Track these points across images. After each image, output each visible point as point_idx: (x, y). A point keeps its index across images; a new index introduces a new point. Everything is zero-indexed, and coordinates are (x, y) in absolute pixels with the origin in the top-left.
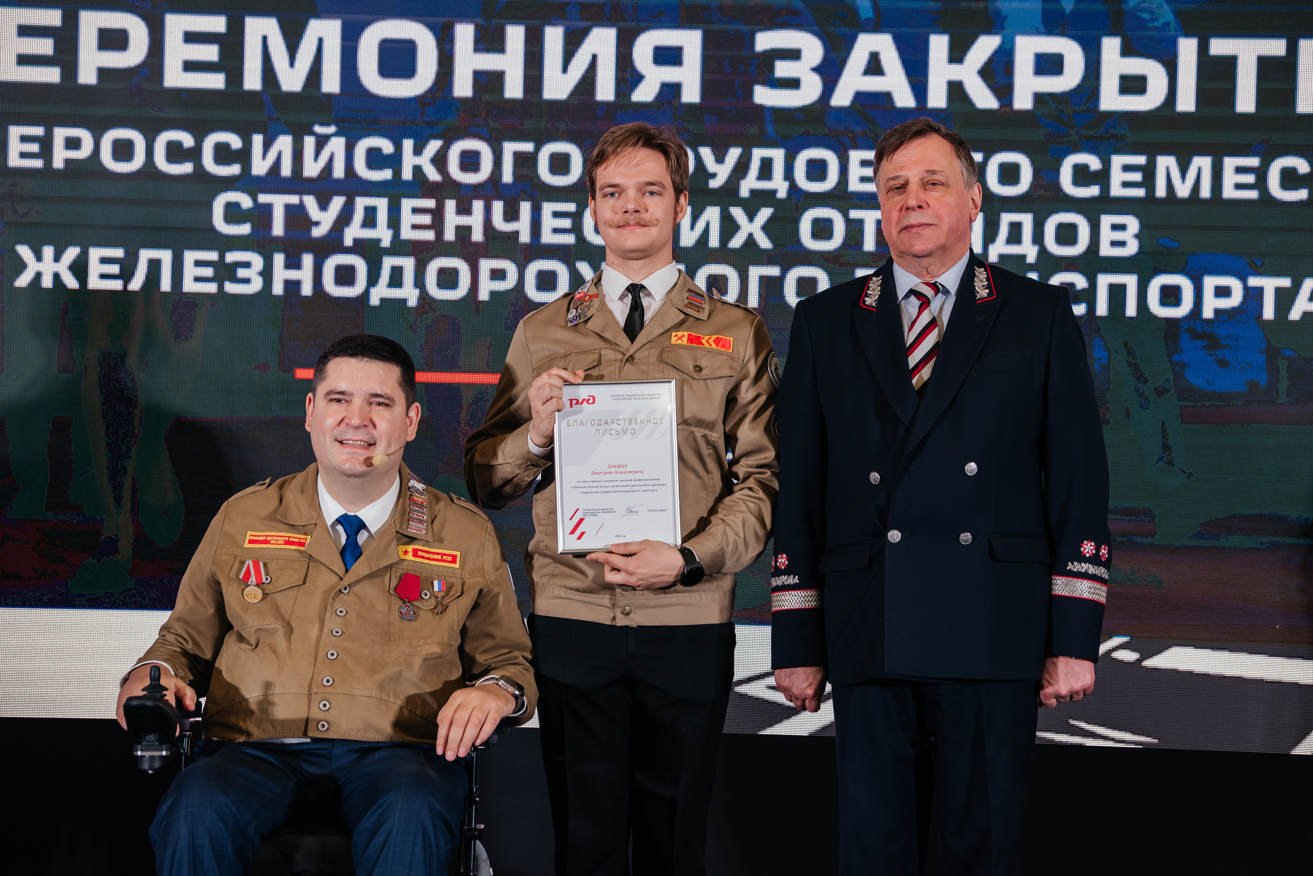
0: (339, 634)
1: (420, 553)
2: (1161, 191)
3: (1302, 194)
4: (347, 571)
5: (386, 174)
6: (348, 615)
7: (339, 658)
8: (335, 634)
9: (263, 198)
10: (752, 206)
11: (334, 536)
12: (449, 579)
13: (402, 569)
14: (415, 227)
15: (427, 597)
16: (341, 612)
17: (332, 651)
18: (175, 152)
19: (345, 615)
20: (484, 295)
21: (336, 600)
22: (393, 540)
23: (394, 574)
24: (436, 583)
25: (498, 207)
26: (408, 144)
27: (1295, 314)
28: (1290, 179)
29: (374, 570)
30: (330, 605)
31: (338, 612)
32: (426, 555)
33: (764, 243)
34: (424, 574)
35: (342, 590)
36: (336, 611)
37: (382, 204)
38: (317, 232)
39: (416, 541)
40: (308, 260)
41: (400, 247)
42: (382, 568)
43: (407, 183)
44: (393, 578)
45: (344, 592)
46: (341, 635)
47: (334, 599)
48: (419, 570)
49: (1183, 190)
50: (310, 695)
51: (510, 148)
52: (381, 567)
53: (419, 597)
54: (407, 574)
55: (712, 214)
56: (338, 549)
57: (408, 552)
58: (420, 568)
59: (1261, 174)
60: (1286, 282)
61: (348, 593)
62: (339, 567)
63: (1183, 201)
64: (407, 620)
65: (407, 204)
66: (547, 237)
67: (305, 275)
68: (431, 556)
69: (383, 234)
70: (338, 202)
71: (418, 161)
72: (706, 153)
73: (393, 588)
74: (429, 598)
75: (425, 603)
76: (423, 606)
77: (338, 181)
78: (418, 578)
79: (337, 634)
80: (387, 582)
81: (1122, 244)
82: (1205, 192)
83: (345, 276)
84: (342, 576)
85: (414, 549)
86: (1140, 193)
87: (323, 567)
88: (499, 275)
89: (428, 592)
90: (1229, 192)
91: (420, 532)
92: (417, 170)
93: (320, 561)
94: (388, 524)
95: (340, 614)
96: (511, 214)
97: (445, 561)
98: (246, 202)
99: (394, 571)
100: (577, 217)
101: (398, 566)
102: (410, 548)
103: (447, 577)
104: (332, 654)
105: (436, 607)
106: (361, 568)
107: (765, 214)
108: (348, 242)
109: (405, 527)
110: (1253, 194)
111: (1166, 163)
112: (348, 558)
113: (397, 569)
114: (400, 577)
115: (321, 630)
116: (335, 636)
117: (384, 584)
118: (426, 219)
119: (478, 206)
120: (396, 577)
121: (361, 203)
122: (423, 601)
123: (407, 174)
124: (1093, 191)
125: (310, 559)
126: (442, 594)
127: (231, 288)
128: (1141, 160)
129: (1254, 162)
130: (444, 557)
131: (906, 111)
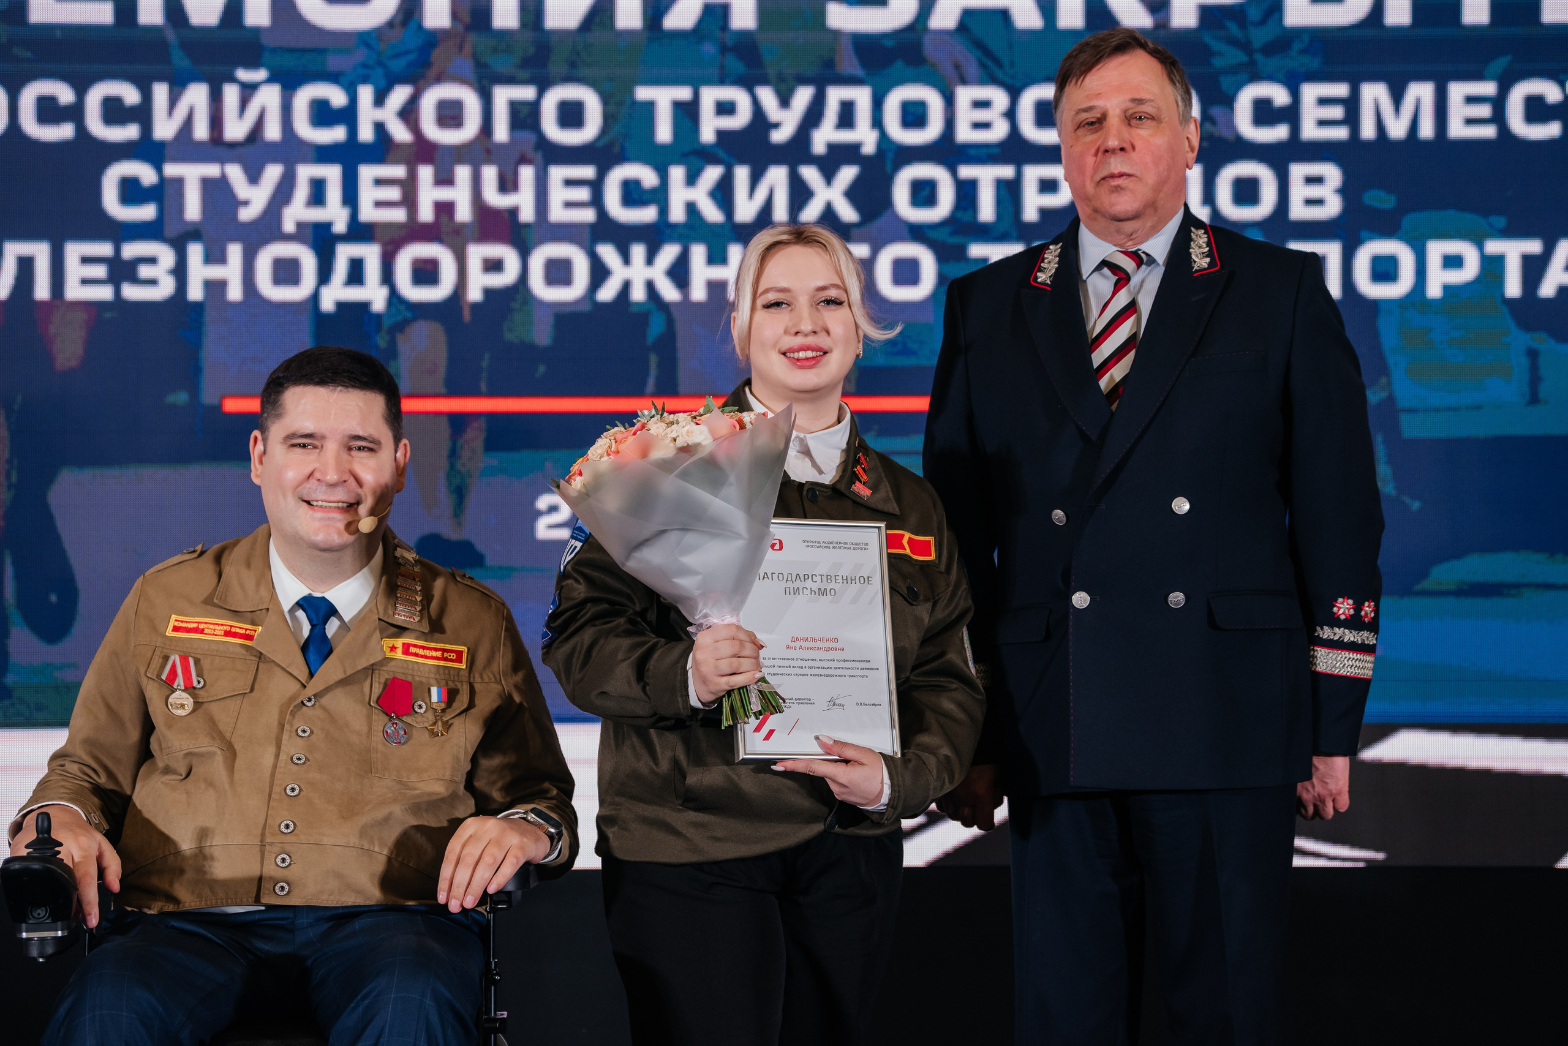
0: (302, 761)
1: (412, 650)
2: (1368, 131)
3: (1552, 130)
4: (311, 675)
5: (337, 134)
6: (313, 736)
7: (302, 793)
8: (297, 761)
9: (171, 170)
10: (829, 165)
11: (293, 627)
12: (451, 685)
13: (388, 672)
14: (379, 204)
15: (422, 711)
16: (304, 731)
17: (293, 785)
18: (48, 111)
19: (309, 736)
20: (474, 294)
21: (298, 715)
22: (375, 630)
23: (377, 680)
24: (434, 691)
25: (490, 174)
26: (366, 94)
27: (1547, 289)
28: (1536, 109)
29: (349, 672)
30: (287, 723)
31: (299, 731)
32: (421, 652)
33: (847, 213)
34: (417, 679)
35: (305, 702)
36: (297, 730)
37: (332, 173)
38: (246, 214)
39: (407, 633)
40: (235, 251)
41: (359, 232)
42: (360, 671)
43: (365, 146)
44: (376, 685)
45: (307, 704)
46: (304, 763)
47: (293, 714)
48: (410, 672)
49: (1397, 129)
50: (263, 845)
51: (503, 96)
52: (360, 668)
53: (410, 710)
54: (394, 679)
55: (777, 176)
56: (298, 642)
57: (396, 648)
58: (413, 670)
59: (1499, 104)
60: (1534, 247)
61: (313, 706)
62: (302, 672)
63: (1398, 144)
64: (396, 743)
65: (367, 173)
66: (557, 213)
67: (231, 271)
68: (427, 653)
69: (335, 214)
70: (273, 173)
71: (380, 115)
72: (767, 96)
73: (375, 699)
74: (425, 712)
75: (419, 719)
76: (417, 722)
77: (273, 145)
78: (410, 684)
79: (299, 762)
80: (367, 689)
81: (1319, 202)
82: (1427, 130)
83: (286, 271)
84: (304, 682)
85: (404, 644)
86: (1341, 133)
87: (277, 669)
88: (494, 266)
89: (424, 704)
90: (1457, 130)
91: (412, 620)
92: (380, 128)
93: (274, 661)
94: (367, 609)
95: (303, 735)
96: (507, 184)
97: (446, 659)
98: (146, 174)
99: (377, 676)
100: (597, 187)
101: (385, 668)
102: (399, 642)
103: (449, 682)
104: (293, 790)
105: (434, 724)
106: (331, 670)
107: (848, 174)
108: (289, 227)
109: (391, 613)
110: (1489, 132)
111: (1374, 93)
112: (312, 657)
113: (381, 672)
114: (385, 683)
115: (277, 756)
116: (297, 764)
117: (362, 692)
118: (393, 193)
119: (463, 173)
120: (379, 683)
121: (305, 172)
122: (416, 715)
123: (366, 134)
124: (1279, 133)
125: (260, 658)
126: (443, 705)
127: (131, 292)
128: (1341, 90)
129: (1489, 88)
130: (446, 655)
131: (1030, 33)
